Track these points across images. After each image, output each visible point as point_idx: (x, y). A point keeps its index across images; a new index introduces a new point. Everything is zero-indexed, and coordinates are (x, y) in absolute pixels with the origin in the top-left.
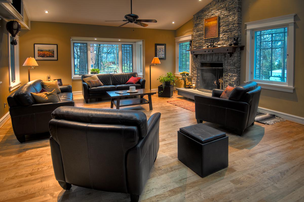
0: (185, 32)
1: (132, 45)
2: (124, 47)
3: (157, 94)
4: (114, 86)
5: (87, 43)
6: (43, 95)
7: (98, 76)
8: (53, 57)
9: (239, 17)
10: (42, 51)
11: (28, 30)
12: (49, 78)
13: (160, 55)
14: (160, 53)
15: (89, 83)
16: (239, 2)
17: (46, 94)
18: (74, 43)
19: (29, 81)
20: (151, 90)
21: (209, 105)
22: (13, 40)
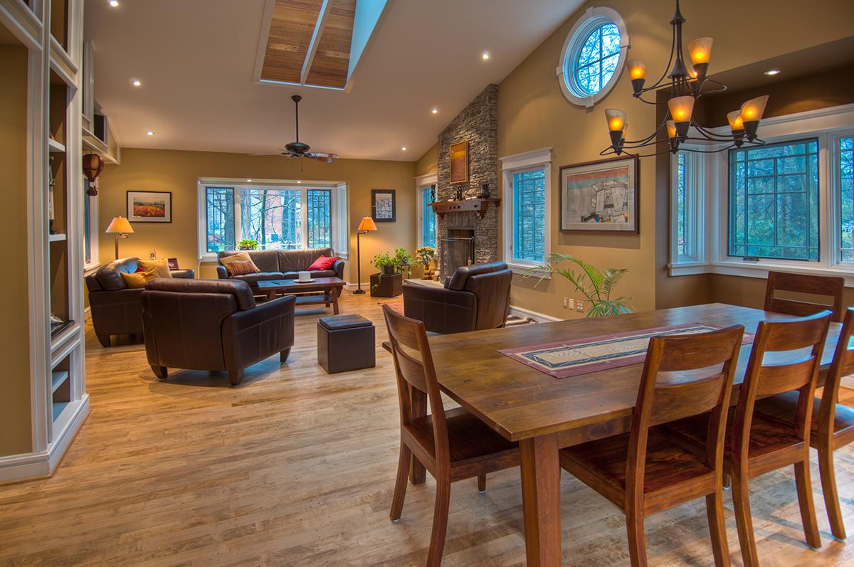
0: (429, 167)
1: (330, 191)
2: (313, 196)
3: (369, 293)
4: (281, 274)
5: (233, 188)
6: (139, 276)
7: (251, 255)
8: (164, 216)
9: (492, 146)
10: (141, 204)
11: (115, 165)
12: (153, 255)
13: (383, 213)
14: (383, 209)
15: (229, 268)
16: (491, 120)
17: (143, 275)
18: (206, 188)
19: (117, 258)
20: (361, 284)
21: (423, 301)
22: (90, 188)
